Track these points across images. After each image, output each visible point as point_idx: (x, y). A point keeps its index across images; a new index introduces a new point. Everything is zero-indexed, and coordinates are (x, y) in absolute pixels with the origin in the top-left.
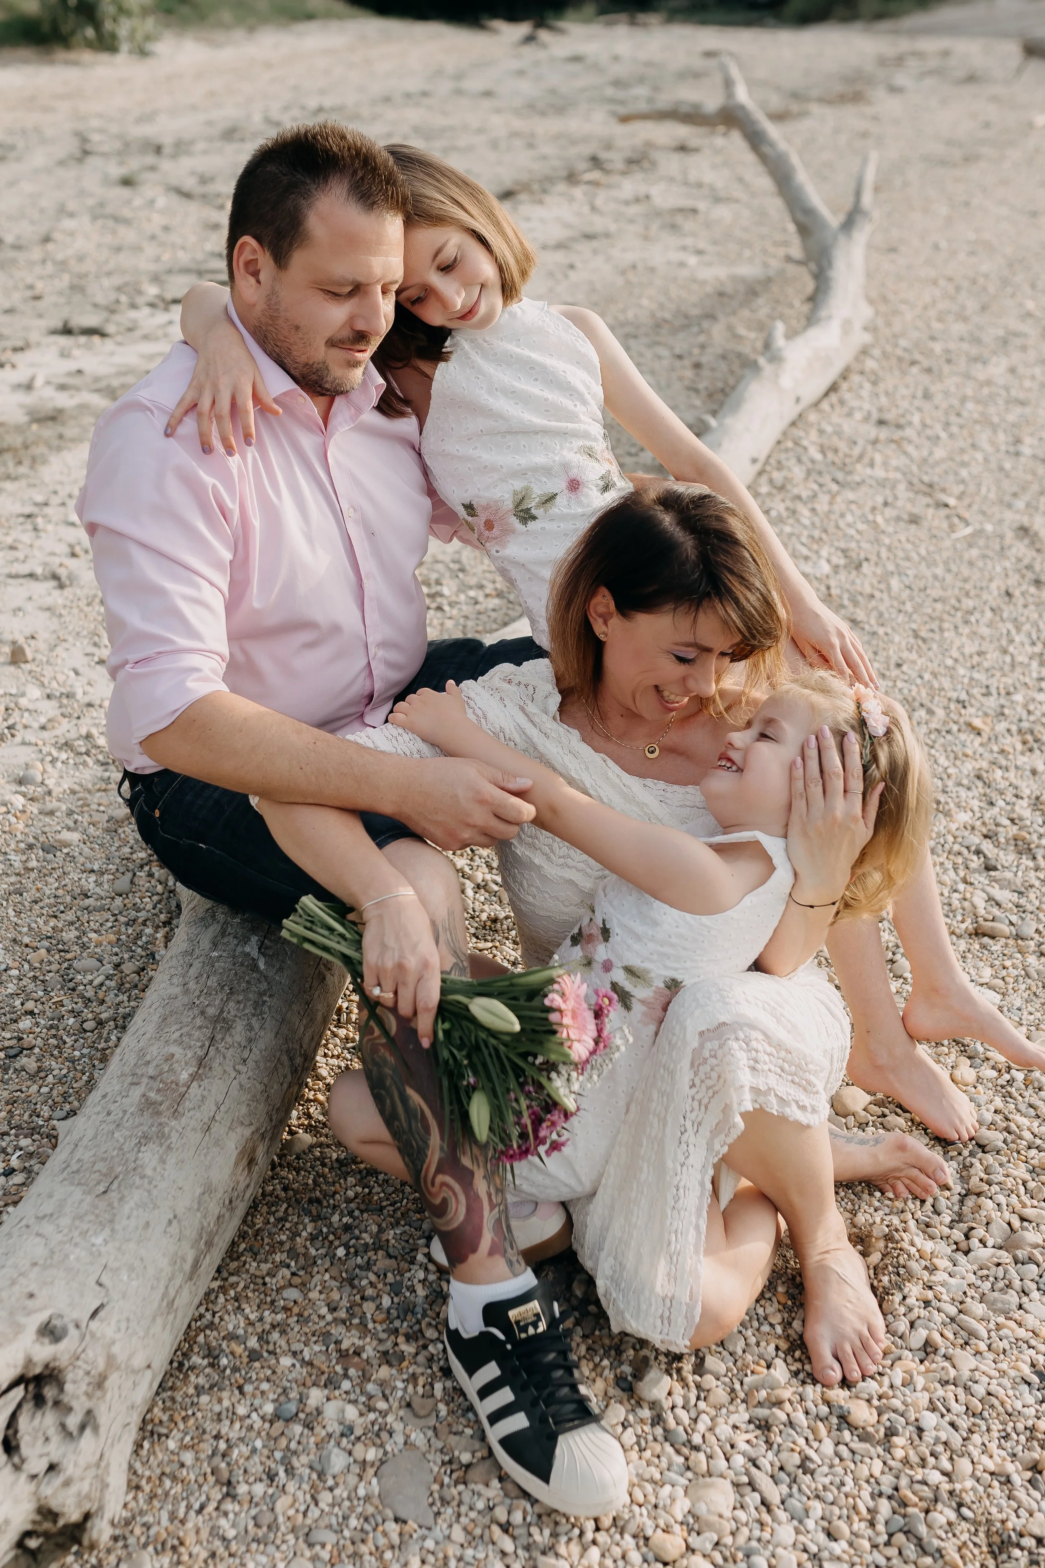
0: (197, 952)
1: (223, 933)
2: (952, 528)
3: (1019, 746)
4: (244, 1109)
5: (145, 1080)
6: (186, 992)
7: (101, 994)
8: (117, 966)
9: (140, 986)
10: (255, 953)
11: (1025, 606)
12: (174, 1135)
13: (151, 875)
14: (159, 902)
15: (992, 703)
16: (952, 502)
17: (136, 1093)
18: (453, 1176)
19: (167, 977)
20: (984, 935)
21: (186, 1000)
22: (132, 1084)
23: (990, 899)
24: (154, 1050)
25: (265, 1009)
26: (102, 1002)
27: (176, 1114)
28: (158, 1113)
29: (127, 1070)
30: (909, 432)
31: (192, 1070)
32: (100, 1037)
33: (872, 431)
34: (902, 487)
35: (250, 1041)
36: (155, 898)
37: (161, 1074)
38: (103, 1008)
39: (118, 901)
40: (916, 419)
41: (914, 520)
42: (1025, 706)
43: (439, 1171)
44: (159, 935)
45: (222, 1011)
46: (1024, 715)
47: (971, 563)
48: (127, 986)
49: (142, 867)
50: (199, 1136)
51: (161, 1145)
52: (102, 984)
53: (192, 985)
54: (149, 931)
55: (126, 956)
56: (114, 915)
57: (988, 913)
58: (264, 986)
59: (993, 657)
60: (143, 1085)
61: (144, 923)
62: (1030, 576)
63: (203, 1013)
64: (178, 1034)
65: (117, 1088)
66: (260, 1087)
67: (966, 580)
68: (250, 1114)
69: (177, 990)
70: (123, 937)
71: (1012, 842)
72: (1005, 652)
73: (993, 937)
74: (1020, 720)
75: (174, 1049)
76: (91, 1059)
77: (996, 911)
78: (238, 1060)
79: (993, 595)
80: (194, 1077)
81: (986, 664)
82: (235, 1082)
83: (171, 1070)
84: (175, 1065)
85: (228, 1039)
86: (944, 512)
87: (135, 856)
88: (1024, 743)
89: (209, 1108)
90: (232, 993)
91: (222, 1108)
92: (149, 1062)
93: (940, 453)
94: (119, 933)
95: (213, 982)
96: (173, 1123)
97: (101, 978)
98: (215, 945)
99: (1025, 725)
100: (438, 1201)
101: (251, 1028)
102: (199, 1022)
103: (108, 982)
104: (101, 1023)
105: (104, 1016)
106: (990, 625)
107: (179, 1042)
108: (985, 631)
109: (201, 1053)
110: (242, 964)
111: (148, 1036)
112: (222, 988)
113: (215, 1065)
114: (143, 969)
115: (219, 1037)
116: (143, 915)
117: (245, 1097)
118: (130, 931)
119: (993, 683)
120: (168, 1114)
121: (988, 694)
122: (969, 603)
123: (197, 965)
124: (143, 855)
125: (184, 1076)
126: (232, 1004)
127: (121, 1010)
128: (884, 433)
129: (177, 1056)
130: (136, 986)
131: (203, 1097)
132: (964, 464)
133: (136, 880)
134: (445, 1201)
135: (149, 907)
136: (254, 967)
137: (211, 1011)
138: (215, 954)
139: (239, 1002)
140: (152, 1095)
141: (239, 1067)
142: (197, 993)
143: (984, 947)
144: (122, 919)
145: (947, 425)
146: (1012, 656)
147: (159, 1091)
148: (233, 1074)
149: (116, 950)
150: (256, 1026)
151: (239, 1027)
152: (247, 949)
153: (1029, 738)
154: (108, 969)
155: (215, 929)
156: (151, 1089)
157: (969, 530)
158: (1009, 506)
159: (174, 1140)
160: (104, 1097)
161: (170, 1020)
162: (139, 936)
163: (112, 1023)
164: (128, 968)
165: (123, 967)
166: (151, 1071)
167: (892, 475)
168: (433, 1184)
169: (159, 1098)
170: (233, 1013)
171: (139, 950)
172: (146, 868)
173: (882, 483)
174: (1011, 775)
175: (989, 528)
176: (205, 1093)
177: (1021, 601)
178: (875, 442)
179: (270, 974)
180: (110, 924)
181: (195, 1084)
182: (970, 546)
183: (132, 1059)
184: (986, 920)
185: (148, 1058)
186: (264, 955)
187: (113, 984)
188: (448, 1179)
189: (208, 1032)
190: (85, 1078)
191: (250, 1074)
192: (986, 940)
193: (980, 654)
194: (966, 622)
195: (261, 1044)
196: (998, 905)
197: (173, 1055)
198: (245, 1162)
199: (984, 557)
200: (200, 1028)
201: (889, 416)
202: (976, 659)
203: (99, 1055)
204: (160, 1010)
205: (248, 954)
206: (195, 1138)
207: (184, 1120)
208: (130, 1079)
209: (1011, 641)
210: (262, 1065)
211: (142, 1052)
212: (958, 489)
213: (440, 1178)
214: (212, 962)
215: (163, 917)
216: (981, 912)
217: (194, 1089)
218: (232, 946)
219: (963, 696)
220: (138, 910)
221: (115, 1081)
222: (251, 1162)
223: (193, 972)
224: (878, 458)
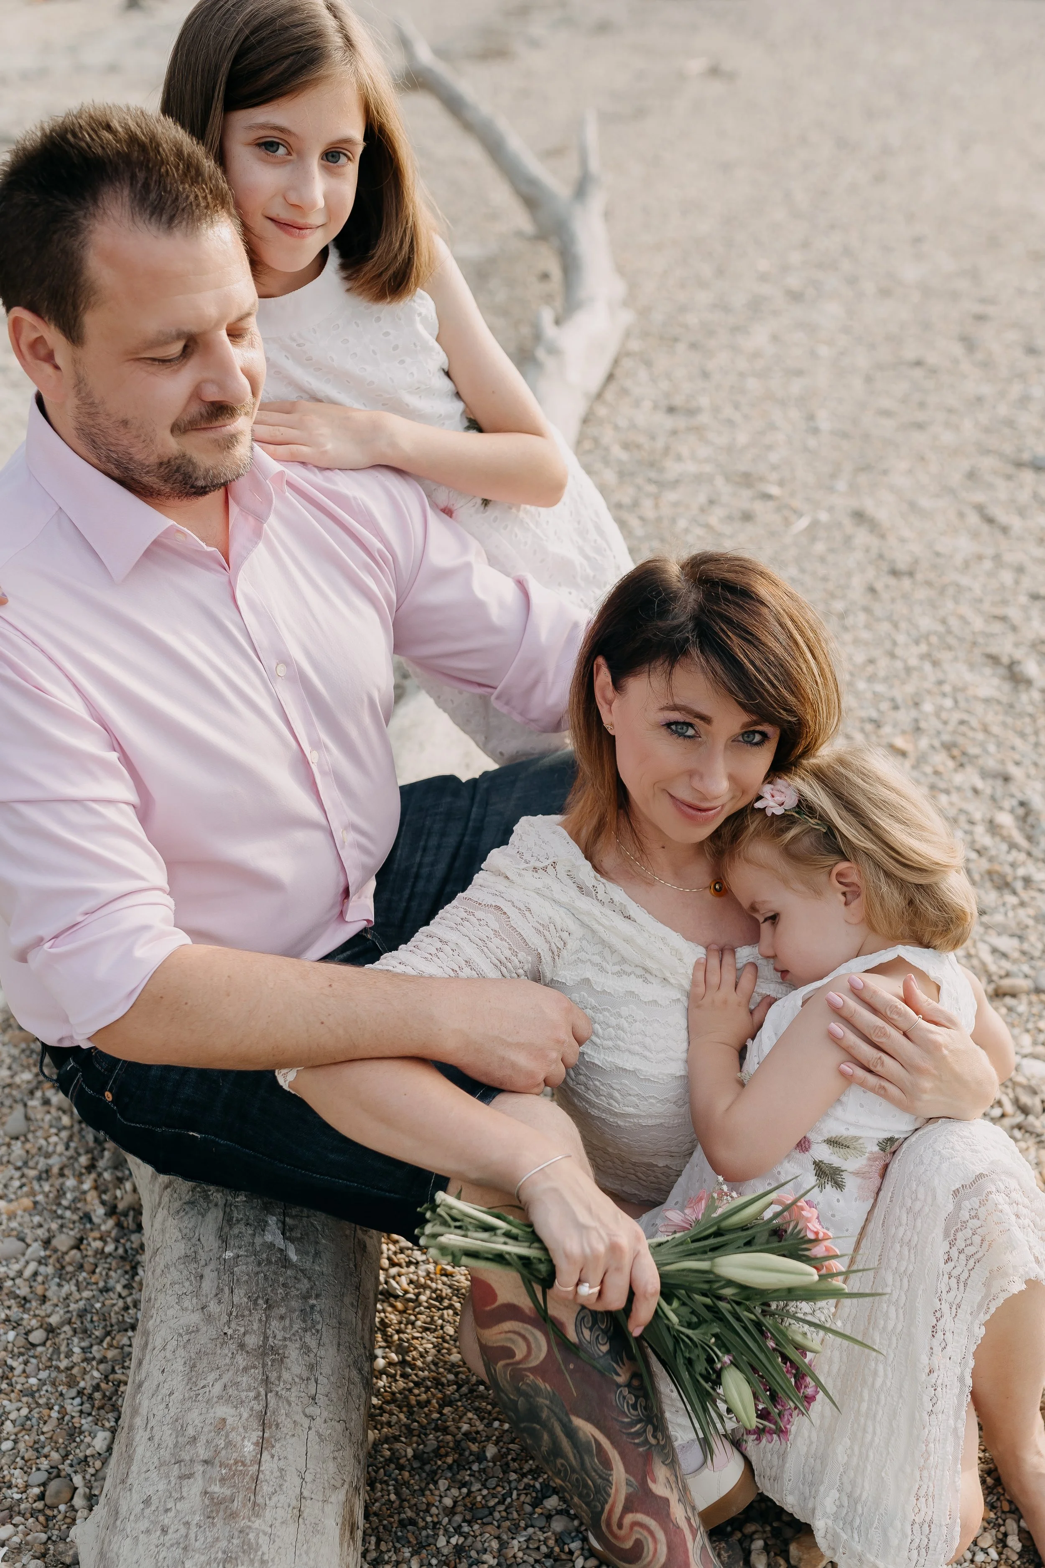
0: (203, 1256)
1: (229, 1220)
2: (787, 523)
3: (951, 764)
4: (331, 1467)
5: (199, 1468)
6: (209, 1319)
7: (39, 1290)
8: (47, 1243)
9: (87, 1267)
10: (280, 1242)
11: (893, 600)
12: (263, 1540)
13: (46, 1102)
14: (71, 1138)
15: (905, 716)
16: (774, 490)
17: (194, 1489)
18: (647, 1513)
19: (172, 1300)
20: (1005, 995)
21: (213, 1333)
22: (182, 1477)
23: (994, 951)
24: (194, 1417)
25: (317, 1317)
26: (44, 1299)
27: (256, 1509)
28: (233, 1515)
29: (166, 1454)
30: (704, 418)
31: (256, 1435)
32: (57, 1350)
33: (669, 422)
34: (719, 481)
35: (311, 1367)
36: (64, 1134)
37: (217, 1452)
38: (48, 1307)
39: (17, 1146)
40: (704, 401)
41: (747, 517)
42: (937, 715)
43: (627, 1509)
44: (86, 1186)
45: (266, 1338)
46: (940, 726)
47: (822, 560)
48: (70, 1269)
49: (32, 1093)
50: (292, 1528)
51: (252, 1561)
52: (35, 1274)
53: (213, 1307)
54: (70, 1182)
55: (54, 1226)
56: (18, 1169)
57: (1000, 967)
58: (305, 1285)
59: (883, 662)
60: (199, 1476)
61: (62, 1175)
62: (885, 567)
63: (242, 1346)
64: (218, 1387)
65: (162, 1486)
66: (339, 1427)
67: (825, 579)
68: (340, 1468)
69: (195, 1318)
70: (40, 1198)
71: (987, 877)
72: (892, 655)
73: (1014, 995)
74: (939, 733)
75: (223, 1411)
76: (53, 1384)
77: (1006, 965)
78: (306, 1400)
79: (857, 592)
80: (262, 1445)
81: (882, 673)
82: (312, 1433)
83: (229, 1444)
84: (233, 1435)
85: (286, 1375)
86: (771, 504)
87: (17, 1080)
88: (953, 758)
89: (292, 1482)
90: (269, 1307)
91: (309, 1477)
92: (194, 1439)
93: (742, 438)
94: (33, 1193)
95: (240, 1297)
96: (257, 1523)
97: (33, 1266)
98: (224, 1241)
99: (946, 737)
100: (628, 1545)
101: (306, 1349)
102: (241, 1360)
103: (42, 1269)
104: (51, 1330)
105: (54, 1320)
106: (868, 627)
107: (225, 1398)
108: (865, 635)
109: (258, 1407)
110: (269, 1263)
111: (177, 1396)
112: (255, 1303)
113: (282, 1419)
114: (81, 1240)
115: (273, 1376)
116: (55, 1162)
117: (329, 1449)
118: (47, 1188)
119: (897, 694)
120: (245, 1512)
121: (896, 708)
122: (839, 606)
123: (210, 1275)
124: (27, 1076)
125: (249, 1448)
126: (274, 1323)
127: (73, 1307)
128: (680, 422)
129: (230, 1421)
130: (81, 1267)
131: (281, 1470)
132: (770, 448)
133: (31, 1114)
134: (639, 1545)
135: (60, 1148)
136: (285, 1262)
137: (252, 1341)
138: (229, 1254)
139: (282, 1318)
140: (216, 1488)
141: (310, 1410)
142: (225, 1318)
143: (1010, 1009)
144: (32, 1173)
145: (737, 406)
146: (905, 662)
147: (223, 1480)
148: (306, 1422)
149: (37, 1219)
150: (313, 1344)
151: (293, 1352)
152: (269, 1238)
153: (956, 752)
154: (38, 1249)
155: (214, 1217)
156: (211, 1480)
157: (803, 523)
158: (831, 489)
159: (265, 1548)
160: (147, 1502)
161: (202, 1365)
162: (61, 1193)
163: (66, 1328)
164: (62, 1242)
165: (54, 1242)
166: (202, 1452)
167: (708, 468)
168: (620, 1526)
169: (228, 1492)
170: (280, 1335)
171: (68, 1214)
172: (38, 1094)
173: (698, 479)
174: (955, 797)
175: (824, 517)
176: (282, 1464)
177: (885, 596)
178: (674, 433)
179: (308, 1265)
180: (17, 1183)
181: (266, 1456)
182: (813, 539)
183: (167, 1436)
184: (1001, 977)
185: (191, 1432)
186: (292, 1240)
187: (50, 1270)
188: (640, 1517)
189: (257, 1373)
190: (54, 1414)
191: (325, 1414)
192: (1008, 1000)
193: (871, 661)
194: (845, 629)
195: (326, 1368)
196: (1004, 955)
197: (224, 1420)
198: (348, 1534)
199: (832, 550)
200: (245, 1369)
201: (678, 400)
202: (870, 669)
203: (63, 1377)
204: (181, 1352)
205: (271, 1246)
206: (287, 1533)
207: (268, 1514)
208: (175, 1470)
209: (895, 643)
210: (333, 1396)
211: (179, 1425)
212: (774, 476)
213: (629, 1518)
214: (227, 1268)
215: (84, 1160)
216: (993, 968)
217: (269, 1465)
218: (247, 1239)
219: (874, 714)
220: (48, 1156)
221: (154, 1475)
222: (353, 1528)
223: (208, 1286)
224: (684, 451)
